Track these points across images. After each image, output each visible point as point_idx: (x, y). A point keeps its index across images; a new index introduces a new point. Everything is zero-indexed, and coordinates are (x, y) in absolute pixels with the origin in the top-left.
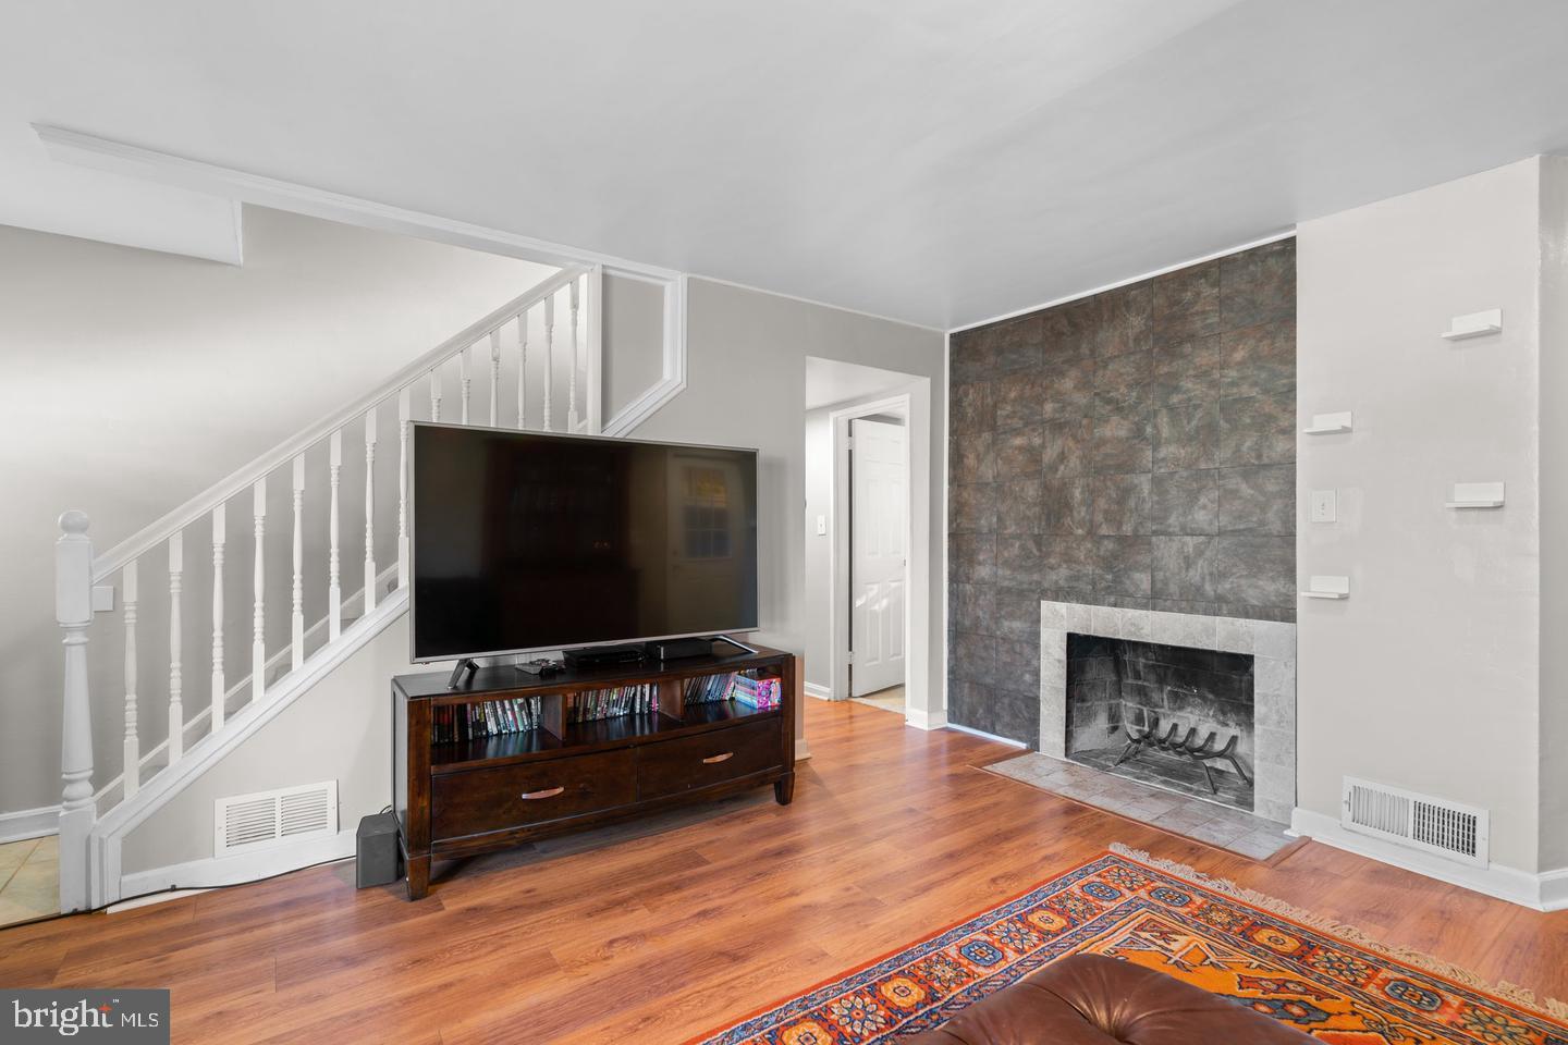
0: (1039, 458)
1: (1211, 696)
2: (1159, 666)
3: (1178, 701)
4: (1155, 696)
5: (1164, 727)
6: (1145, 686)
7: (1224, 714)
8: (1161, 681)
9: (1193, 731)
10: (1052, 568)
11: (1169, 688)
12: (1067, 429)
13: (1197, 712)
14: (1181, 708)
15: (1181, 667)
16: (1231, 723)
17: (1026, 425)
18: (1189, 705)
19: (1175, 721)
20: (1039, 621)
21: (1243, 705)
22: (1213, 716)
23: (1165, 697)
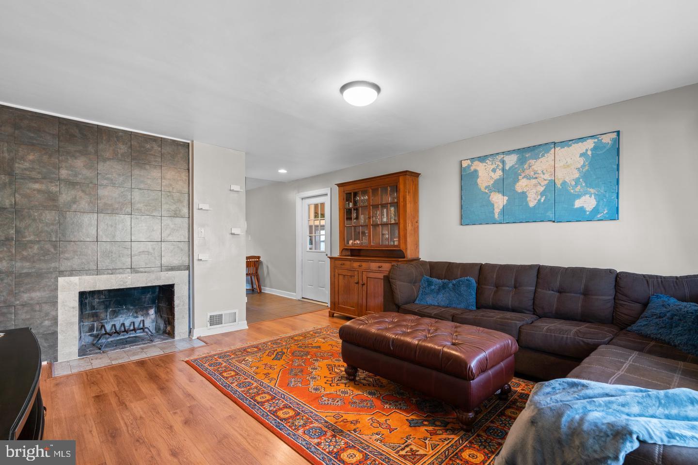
0: (56, 199)
1: (132, 307)
2: (107, 301)
3: (115, 314)
4: (103, 315)
5: (108, 327)
6: (97, 312)
7: (137, 313)
8: (106, 308)
9: (123, 324)
10: (67, 259)
11: (111, 310)
12: (79, 187)
13: (125, 316)
14: (116, 317)
15: (118, 298)
16: (139, 316)
17: (44, 178)
18: (121, 314)
19: (113, 323)
20: (57, 289)
21: (145, 307)
22: (132, 315)
23: (108, 314)
